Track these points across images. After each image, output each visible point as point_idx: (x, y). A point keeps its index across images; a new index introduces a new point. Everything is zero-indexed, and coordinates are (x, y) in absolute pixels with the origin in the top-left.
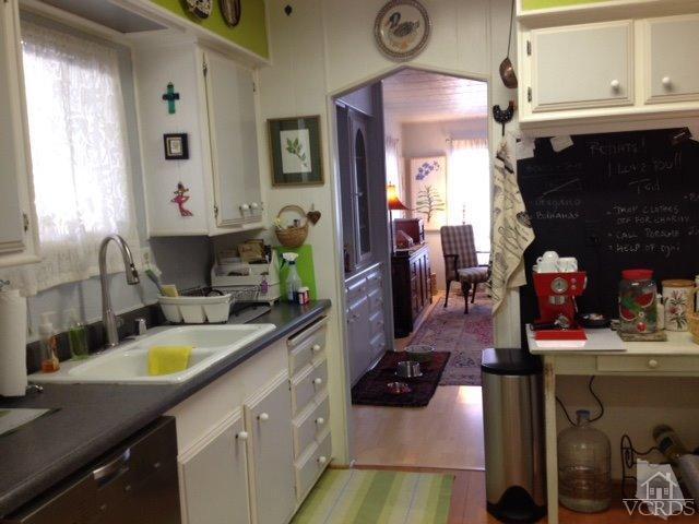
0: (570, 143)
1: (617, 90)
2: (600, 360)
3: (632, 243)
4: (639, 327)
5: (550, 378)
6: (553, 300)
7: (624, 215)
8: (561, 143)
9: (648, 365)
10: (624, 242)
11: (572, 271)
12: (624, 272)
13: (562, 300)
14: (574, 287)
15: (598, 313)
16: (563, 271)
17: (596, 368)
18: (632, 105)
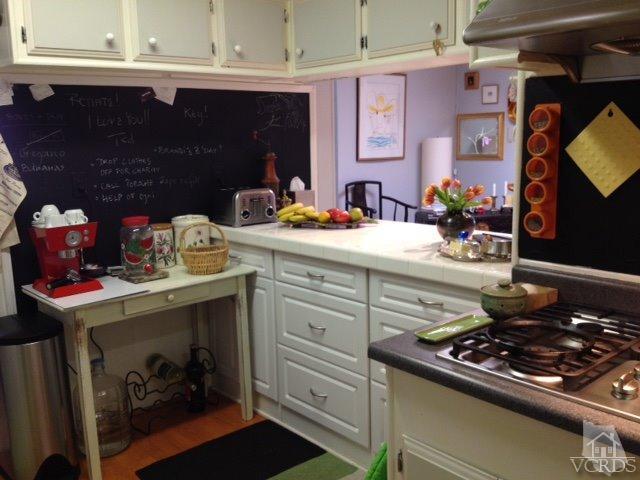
0: (51, 93)
1: (110, 43)
2: (126, 304)
3: (115, 192)
4: (147, 269)
5: (82, 334)
6: (63, 254)
7: (105, 166)
8: (42, 92)
9: (167, 300)
10: (107, 193)
11: (82, 222)
12: (124, 220)
13: (73, 253)
14: (86, 238)
15: (94, 263)
16: (74, 224)
17: (124, 313)
18: (123, 60)
